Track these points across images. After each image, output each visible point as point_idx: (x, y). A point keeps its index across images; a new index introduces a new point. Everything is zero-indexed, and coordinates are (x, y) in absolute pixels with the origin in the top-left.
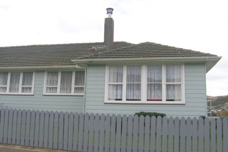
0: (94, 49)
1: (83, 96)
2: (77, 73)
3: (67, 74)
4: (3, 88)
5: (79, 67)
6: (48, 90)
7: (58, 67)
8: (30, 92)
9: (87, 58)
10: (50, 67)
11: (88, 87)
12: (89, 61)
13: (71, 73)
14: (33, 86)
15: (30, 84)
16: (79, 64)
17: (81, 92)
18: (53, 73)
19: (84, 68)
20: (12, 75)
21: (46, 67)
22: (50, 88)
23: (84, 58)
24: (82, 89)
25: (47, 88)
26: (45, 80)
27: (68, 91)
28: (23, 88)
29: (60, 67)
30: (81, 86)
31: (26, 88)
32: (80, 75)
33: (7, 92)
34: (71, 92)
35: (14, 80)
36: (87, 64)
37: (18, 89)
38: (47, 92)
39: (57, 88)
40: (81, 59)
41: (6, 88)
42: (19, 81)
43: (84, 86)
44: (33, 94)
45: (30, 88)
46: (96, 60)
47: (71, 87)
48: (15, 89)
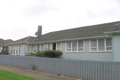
0: (116, 26)
1: (112, 52)
2: (107, 39)
3: (101, 40)
4: (69, 49)
5: (108, 36)
6: (92, 49)
7: (96, 37)
8: (83, 51)
9: (112, 31)
10: (92, 37)
11: (114, 47)
12: (114, 32)
13: (104, 40)
14: (84, 48)
15: (83, 46)
16: (108, 35)
17: (110, 50)
18: (94, 40)
19: (111, 36)
20: (73, 43)
21: (90, 37)
22: (93, 49)
23: (111, 31)
24: (111, 48)
25: (91, 48)
26: (90, 45)
27: (103, 49)
28: (79, 49)
29: (97, 37)
30: (110, 47)
31: (81, 49)
32: (109, 40)
33: (71, 51)
34: (104, 50)
35: (74, 45)
36: (112, 34)
37: (77, 50)
38: (91, 51)
39: (96, 48)
40: (109, 31)
41: (71, 49)
42: (77, 46)
43: (112, 47)
44: (84, 52)
45: (83, 49)
46: (118, 31)
47: (104, 47)
48: (75, 50)
